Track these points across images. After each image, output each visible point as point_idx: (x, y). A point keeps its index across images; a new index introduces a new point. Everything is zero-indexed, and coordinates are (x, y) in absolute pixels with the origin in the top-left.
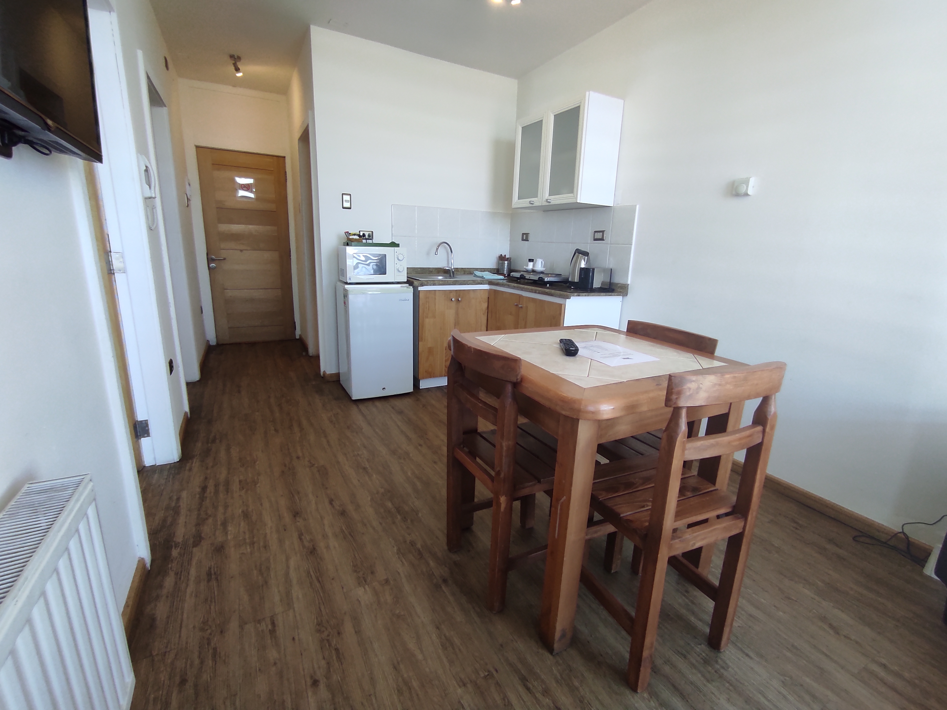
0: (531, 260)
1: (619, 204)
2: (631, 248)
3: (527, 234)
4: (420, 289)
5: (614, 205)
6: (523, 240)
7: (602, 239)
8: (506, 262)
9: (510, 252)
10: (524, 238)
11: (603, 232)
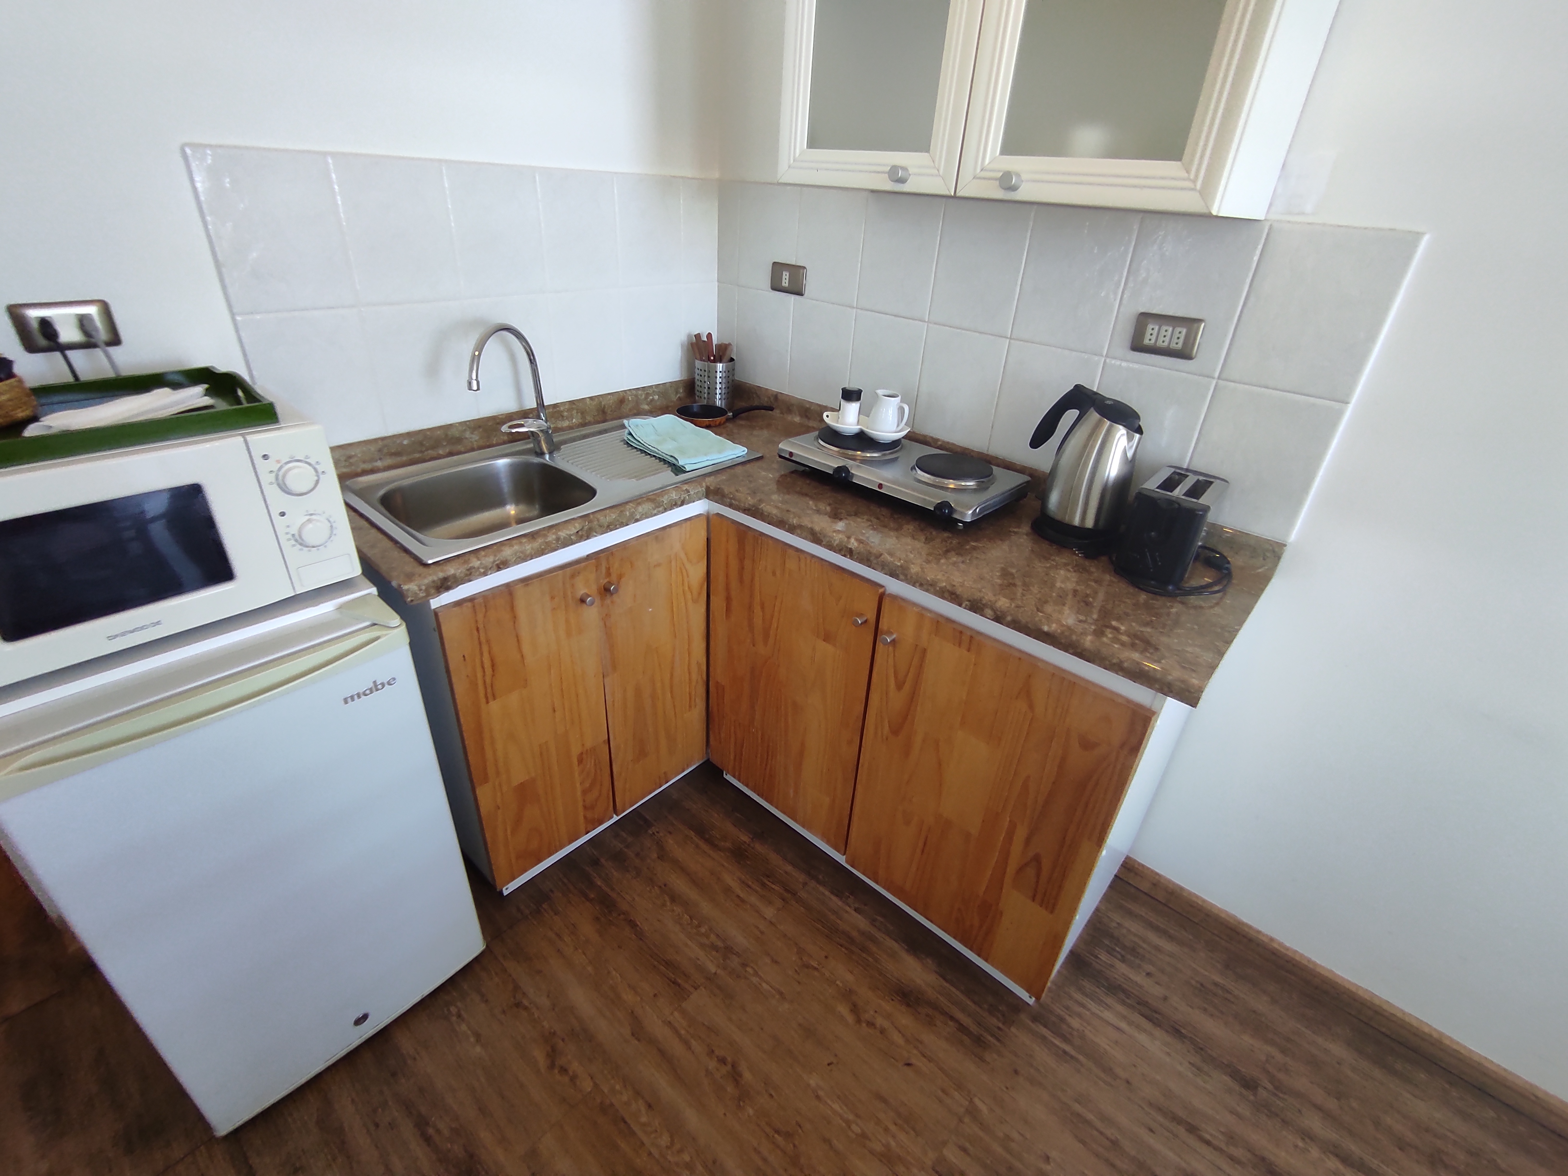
0: (850, 395)
1: (1302, 213)
2: (1340, 414)
3: (797, 271)
4: (436, 602)
5: (1272, 216)
6: (776, 287)
7: (1184, 354)
8: (720, 366)
9: (721, 322)
10: (785, 283)
11: (1191, 323)
